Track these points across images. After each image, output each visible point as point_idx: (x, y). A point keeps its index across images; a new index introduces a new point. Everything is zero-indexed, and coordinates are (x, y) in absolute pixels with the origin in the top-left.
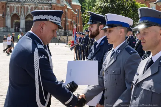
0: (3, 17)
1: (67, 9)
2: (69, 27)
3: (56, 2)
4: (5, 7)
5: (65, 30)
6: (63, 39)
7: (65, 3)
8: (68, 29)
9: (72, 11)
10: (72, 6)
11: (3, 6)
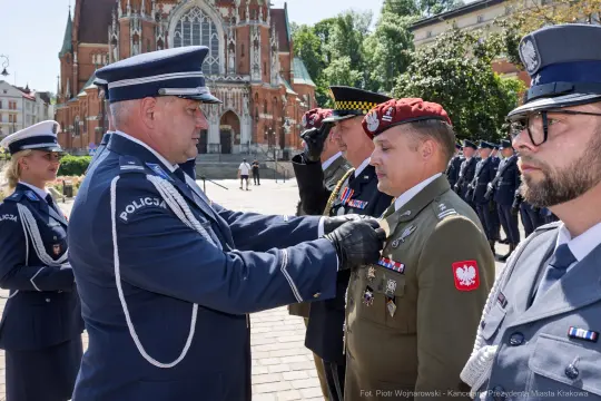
1: (287, 94)
3: (260, 79)
5: (283, 146)
7: (281, 81)
8: (290, 144)
9: (297, 99)
10: (294, 87)
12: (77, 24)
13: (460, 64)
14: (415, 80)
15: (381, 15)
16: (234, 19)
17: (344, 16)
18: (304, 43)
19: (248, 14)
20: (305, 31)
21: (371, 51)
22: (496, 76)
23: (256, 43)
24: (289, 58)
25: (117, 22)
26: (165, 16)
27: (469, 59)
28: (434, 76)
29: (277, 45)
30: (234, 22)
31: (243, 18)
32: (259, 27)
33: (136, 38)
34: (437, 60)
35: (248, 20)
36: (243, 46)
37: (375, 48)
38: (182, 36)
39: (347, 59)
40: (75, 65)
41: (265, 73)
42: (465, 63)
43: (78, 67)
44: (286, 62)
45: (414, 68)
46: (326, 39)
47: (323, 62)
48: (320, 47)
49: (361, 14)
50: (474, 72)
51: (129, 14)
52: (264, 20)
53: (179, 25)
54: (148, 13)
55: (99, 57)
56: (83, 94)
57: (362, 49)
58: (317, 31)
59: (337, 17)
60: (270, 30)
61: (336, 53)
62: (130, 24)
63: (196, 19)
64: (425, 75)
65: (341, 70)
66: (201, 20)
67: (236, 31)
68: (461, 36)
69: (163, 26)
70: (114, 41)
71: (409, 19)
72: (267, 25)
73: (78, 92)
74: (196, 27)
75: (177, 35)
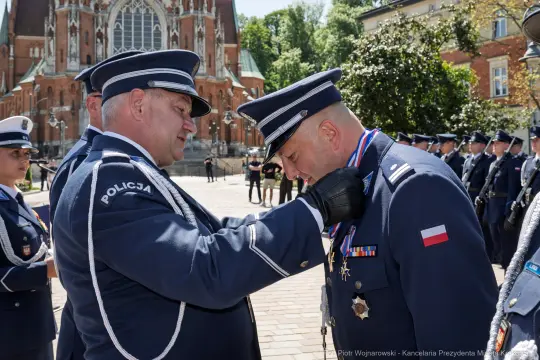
0: (73, 114)
1: (233, 88)
2: (239, 135)
3: (205, 71)
4: (77, 88)
5: (228, 142)
6: (227, 164)
7: (227, 74)
8: (236, 140)
9: (244, 93)
10: (242, 80)
11: (73, 85)
12: (14, 16)
13: (404, 52)
14: (356, 69)
15: (333, 6)
16: (178, 9)
17: (294, 7)
18: (254, 34)
19: (191, 4)
20: (255, 23)
21: (323, 43)
22: (445, 64)
23: (200, 35)
24: (237, 50)
25: (54, 13)
26: (105, 7)
27: (415, 46)
28: (377, 64)
29: (223, 37)
30: (178, 12)
31: (187, 9)
32: (203, 18)
33: (73, 29)
34: (380, 47)
35: (192, 11)
36: (186, 38)
37: (325, 40)
38: (122, 28)
39: (297, 52)
40: (11, 58)
41: (210, 66)
42: (410, 50)
43: (15, 61)
44: (233, 56)
45: (356, 57)
46: (277, 31)
47: (272, 55)
48: (270, 39)
49: (311, 5)
50: (419, 60)
51: (66, 4)
52: (209, 10)
53: (119, 16)
54: (86, 3)
55: (37, 50)
56: (19, 88)
57: (314, 42)
58: (267, 23)
59: (287, 8)
60: (216, 22)
61: (286, 45)
62: (68, 15)
63: (138, 9)
64: (367, 64)
65: (292, 63)
66: (143, 11)
67: (179, 22)
68: (407, 23)
69: (103, 18)
70: (51, 34)
71: (360, 10)
72: (212, 16)
73: (14, 86)
74: (138, 18)
75: (118, 26)
